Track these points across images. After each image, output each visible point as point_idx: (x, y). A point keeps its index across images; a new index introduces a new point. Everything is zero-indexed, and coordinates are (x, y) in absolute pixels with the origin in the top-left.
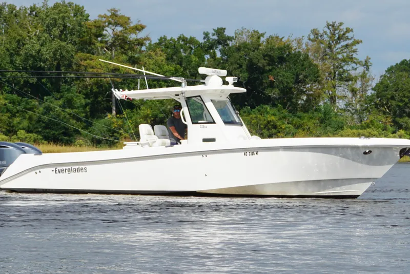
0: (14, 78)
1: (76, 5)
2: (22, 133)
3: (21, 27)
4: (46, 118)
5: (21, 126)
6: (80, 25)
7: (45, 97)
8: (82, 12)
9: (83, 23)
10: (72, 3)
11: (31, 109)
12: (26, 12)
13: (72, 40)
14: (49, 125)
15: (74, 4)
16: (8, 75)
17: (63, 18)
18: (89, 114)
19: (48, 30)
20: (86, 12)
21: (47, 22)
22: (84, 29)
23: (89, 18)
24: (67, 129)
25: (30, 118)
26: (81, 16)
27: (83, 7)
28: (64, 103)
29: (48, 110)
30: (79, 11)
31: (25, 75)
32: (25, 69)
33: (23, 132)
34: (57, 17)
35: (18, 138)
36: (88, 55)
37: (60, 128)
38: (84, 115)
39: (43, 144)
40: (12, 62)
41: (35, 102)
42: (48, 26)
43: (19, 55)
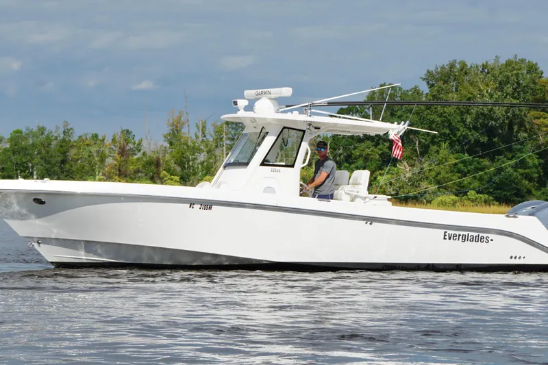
0: (465, 137)
1: (529, 62)
2: (472, 194)
3: (471, 84)
4: (496, 179)
5: (471, 187)
6: (534, 83)
7: (496, 157)
8: (536, 70)
9: (537, 81)
10: (525, 60)
11: (482, 169)
12: (478, 70)
13: (525, 98)
14: (500, 186)
15: (527, 61)
16: (459, 134)
17: (517, 75)
18: (542, 174)
19: (501, 87)
20: (540, 70)
21: (500, 79)
22: (538, 87)
23: (543, 75)
24: (518, 190)
25: (481, 179)
26: (536, 73)
27: (536, 64)
28: (516, 164)
29: (499, 170)
30: (532, 68)
31: (476, 135)
32: (475, 128)
33: (473, 192)
34: (510, 74)
35: (469, 199)
36: (542, 113)
37: (512, 189)
38: (537, 175)
39: (494, 205)
40: (463, 121)
41: (486, 162)
42: (500, 83)
43: (470, 114)
